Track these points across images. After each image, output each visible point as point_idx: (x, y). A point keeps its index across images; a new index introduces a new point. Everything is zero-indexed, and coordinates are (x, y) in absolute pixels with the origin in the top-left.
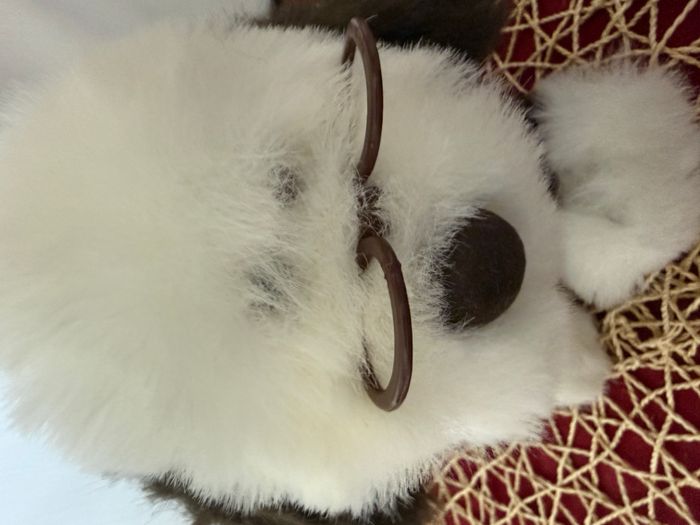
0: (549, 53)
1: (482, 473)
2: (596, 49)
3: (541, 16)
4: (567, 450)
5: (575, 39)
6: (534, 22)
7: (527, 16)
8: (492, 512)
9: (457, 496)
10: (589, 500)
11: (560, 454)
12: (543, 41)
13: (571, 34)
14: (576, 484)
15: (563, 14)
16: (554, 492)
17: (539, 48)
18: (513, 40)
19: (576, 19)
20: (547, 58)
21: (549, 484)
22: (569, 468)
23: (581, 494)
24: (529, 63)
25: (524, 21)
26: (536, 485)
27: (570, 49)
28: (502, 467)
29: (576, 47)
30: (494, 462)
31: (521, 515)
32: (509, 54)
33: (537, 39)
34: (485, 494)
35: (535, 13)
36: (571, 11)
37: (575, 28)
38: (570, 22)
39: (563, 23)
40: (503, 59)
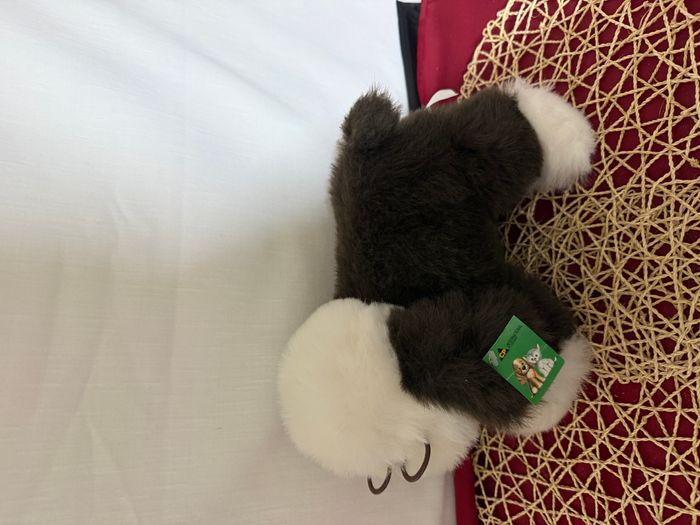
0: (651, 145)
1: (596, 474)
2: (686, 142)
3: (642, 122)
4: (672, 440)
5: (670, 135)
6: (638, 125)
7: (632, 121)
8: (606, 507)
9: (572, 500)
10: (693, 478)
11: (666, 444)
12: (645, 137)
13: (667, 132)
14: (681, 467)
15: (659, 120)
16: (662, 478)
17: (643, 142)
18: (621, 137)
19: (670, 123)
20: (650, 148)
21: (658, 471)
22: (675, 454)
23: (685, 474)
24: (636, 151)
25: (629, 124)
26: (646, 474)
27: (667, 142)
28: (615, 464)
29: (670, 140)
30: (609, 462)
31: (633, 503)
32: (618, 147)
33: (640, 136)
34: (599, 491)
35: (638, 119)
36: (665, 119)
37: (669, 128)
38: (666, 124)
39: (660, 126)
40: (614, 150)
